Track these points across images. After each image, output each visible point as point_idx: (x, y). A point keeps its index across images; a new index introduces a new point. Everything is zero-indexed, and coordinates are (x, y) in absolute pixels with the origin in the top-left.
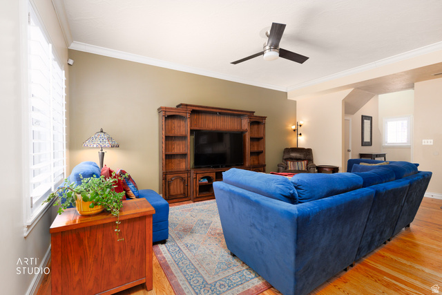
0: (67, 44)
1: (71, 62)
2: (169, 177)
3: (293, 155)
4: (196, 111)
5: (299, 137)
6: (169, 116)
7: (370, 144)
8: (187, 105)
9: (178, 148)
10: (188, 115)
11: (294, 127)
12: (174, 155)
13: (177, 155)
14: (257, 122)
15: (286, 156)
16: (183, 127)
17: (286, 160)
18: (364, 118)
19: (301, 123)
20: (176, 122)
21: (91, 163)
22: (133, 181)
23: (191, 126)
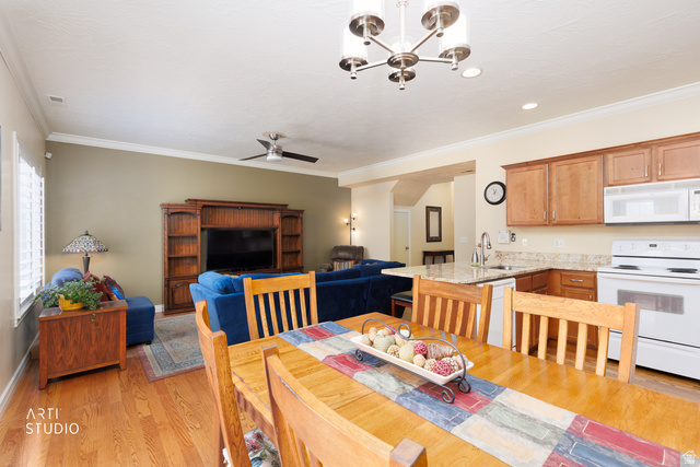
0: (45, 136)
1: (49, 155)
2: (173, 283)
3: (341, 254)
4: (208, 207)
5: (353, 232)
6: (173, 213)
7: (439, 239)
8: (196, 200)
9: (188, 249)
10: (198, 212)
11: (346, 220)
12: (182, 258)
13: (186, 258)
14: (292, 216)
15: (334, 256)
16: (193, 226)
17: (334, 260)
18: (429, 209)
19: (354, 215)
20: (185, 219)
21: (73, 270)
22: (119, 287)
23: (202, 222)
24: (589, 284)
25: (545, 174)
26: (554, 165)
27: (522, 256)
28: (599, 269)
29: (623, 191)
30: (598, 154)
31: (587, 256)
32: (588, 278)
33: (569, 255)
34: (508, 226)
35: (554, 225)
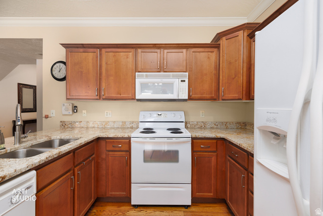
7: (34, 110)
24: (125, 148)
25: (97, 57)
26: (104, 50)
27: (82, 125)
28: (133, 135)
29: (147, 76)
30: (132, 48)
31: (125, 122)
32: (125, 143)
33: (114, 122)
34: (67, 99)
35: (104, 99)
